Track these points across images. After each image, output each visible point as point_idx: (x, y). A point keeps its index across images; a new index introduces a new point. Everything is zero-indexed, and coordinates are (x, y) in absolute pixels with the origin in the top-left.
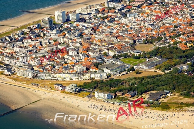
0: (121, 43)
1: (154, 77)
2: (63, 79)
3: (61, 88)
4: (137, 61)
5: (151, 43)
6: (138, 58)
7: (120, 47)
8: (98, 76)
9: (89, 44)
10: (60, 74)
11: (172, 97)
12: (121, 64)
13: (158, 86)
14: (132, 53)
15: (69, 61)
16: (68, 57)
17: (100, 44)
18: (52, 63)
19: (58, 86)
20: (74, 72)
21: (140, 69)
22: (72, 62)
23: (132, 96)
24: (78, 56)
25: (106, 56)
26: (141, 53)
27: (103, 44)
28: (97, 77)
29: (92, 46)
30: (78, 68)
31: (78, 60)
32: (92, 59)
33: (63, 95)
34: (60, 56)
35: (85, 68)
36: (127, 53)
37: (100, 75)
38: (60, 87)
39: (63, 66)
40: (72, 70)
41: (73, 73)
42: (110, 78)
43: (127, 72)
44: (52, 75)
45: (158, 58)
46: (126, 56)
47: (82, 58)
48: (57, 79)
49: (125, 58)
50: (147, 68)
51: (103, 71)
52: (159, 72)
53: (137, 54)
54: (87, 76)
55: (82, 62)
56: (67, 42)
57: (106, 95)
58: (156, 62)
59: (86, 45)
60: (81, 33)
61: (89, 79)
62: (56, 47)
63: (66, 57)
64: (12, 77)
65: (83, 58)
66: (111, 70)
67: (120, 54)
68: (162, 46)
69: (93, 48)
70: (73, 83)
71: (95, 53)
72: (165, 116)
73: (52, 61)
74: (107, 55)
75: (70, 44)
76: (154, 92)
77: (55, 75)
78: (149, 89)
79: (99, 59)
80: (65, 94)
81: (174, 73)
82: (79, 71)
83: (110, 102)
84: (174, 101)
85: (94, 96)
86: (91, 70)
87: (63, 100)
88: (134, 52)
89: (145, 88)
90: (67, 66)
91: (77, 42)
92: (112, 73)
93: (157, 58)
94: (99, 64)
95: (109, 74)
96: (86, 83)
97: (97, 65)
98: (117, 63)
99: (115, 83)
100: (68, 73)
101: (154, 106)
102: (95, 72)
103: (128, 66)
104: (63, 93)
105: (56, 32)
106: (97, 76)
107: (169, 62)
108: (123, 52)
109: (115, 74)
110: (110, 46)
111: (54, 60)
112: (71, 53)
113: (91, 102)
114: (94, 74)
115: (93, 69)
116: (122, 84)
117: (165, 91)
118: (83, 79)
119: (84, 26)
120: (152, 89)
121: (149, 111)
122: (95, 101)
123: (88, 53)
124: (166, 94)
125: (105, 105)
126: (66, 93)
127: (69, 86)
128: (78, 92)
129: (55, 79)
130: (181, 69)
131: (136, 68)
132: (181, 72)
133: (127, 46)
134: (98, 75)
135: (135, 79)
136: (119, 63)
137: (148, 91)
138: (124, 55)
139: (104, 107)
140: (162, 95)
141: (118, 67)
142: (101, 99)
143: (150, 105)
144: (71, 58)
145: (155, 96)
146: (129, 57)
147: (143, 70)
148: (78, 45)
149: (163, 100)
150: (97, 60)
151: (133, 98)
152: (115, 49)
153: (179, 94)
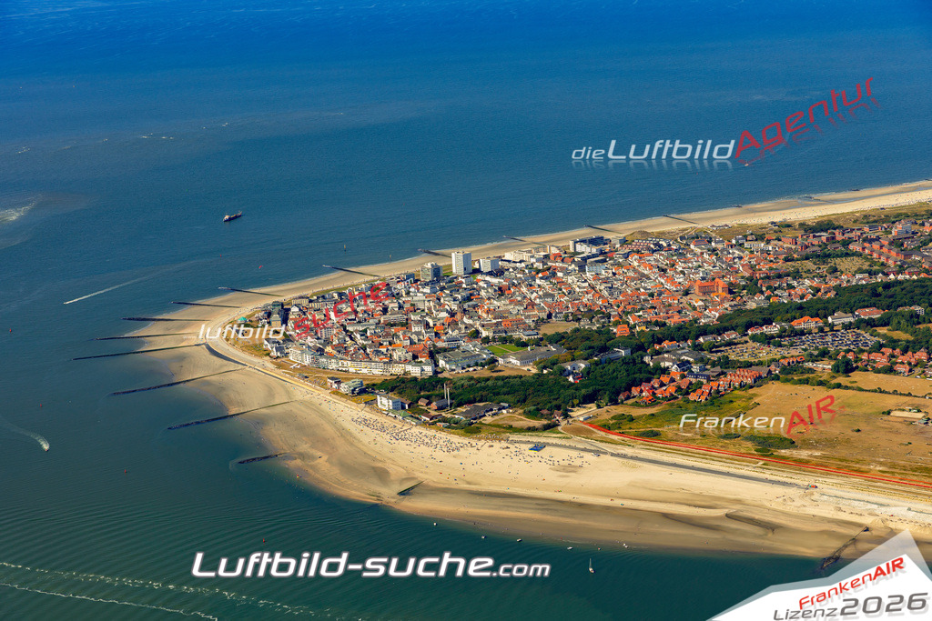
2: (357, 372)
3: (336, 385)
5: (579, 320)
6: (523, 345)
7: (509, 323)
11: (509, 415)
12: (477, 353)
13: (498, 394)
17: (485, 315)
18: (365, 343)
19: (332, 382)
20: (383, 360)
21: (506, 364)
22: (401, 343)
23: (440, 409)
24: (420, 334)
26: (536, 337)
28: (415, 372)
29: (464, 319)
30: (397, 354)
31: (416, 341)
33: (330, 397)
34: (393, 331)
35: (409, 355)
36: (513, 336)
37: (420, 368)
38: (335, 382)
39: (378, 349)
40: (383, 357)
42: (437, 375)
43: (477, 367)
45: (554, 347)
46: (505, 340)
48: (347, 370)
50: (519, 363)
52: (535, 371)
53: (527, 337)
54: (397, 370)
56: (433, 310)
57: (390, 403)
60: (471, 295)
61: (397, 375)
62: (400, 316)
64: (279, 360)
66: (448, 362)
67: (500, 336)
69: (463, 322)
72: (458, 445)
74: (475, 336)
76: (481, 404)
78: (478, 399)
79: (451, 342)
82: (398, 360)
83: (392, 415)
84: (500, 423)
87: (325, 406)
88: (524, 334)
90: (388, 350)
92: (447, 366)
93: (552, 347)
94: (446, 351)
95: (443, 368)
96: (386, 380)
97: (438, 352)
98: (477, 350)
101: (458, 427)
103: (485, 356)
104: (334, 393)
105: (429, 291)
106: (414, 369)
108: (506, 332)
109: (454, 370)
110: (494, 321)
111: (374, 337)
113: (365, 413)
114: (410, 366)
115: (421, 357)
117: (502, 404)
119: (486, 282)
120: (483, 399)
121: (443, 435)
123: (448, 331)
124: (499, 409)
125: (382, 419)
126: (337, 394)
127: (349, 382)
128: (357, 393)
129: (344, 369)
130: (574, 369)
133: (525, 324)
134: (417, 368)
135: (472, 378)
137: (473, 403)
138: (504, 338)
140: (491, 410)
141: (465, 358)
143: (452, 425)
145: (475, 410)
147: (509, 365)
148: (444, 315)
149: (488, 419)
150: (447, 343)
151: (438, 411)
152: (497, 327)
153: (521, 411)
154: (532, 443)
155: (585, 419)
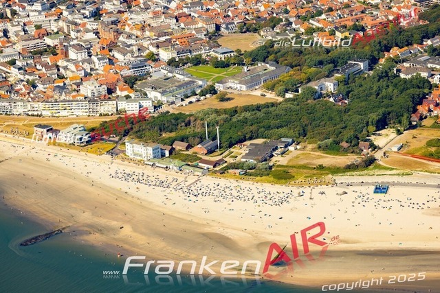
0: (186, 31)
1: (258, 108)
2: (54, 115)
3: (50, 134)
4: (222, 73)
5: (256, 30)
6: (224, 65)
7: (185, 40)
8: (134, 106)
9: (116, 34)
10: (47, 102)
11: (299, 152)
12: (187, 79)
13: (269, 128)
14: (213, 54)
15: (68, 74)
16: (65, 64)
17: (139, 33)
18: (31, 78)
19: (42, 130)
20: (78, 98)
21: (230, 91)
22: (75, 75)
23: (210, 152)
24: (90, 62)
25: (153, 61)
26: (232, 54)
27: (147, 33)
28: (131, 109)
29: (121, 38)
30: (87, 89)
31: (89, 71)
32: (121, 68)
33: (53, 150)
34: (49, 61)
35: (104, 89)
36: (200, 55)
37: (138, 104)
38: (48, 131)
39: (55, 85)
40: (74, 93)
41: (77, 101)
42: (160, 110)
43: (198, 96)
44: (29, 106)
45: (270, 65)
46: (198, 61)
47: (97, 67)
48: (40, 114)
49: (196, 65)
50: (244, 87)
51: (146, 94)
52: (271, 96)
53: (222, 56)
54: (108, 107)
55: (98, 74)
56: (66, 31)
57: (150, 150)
58: (265, 74)
59: (108, 36)
60: (98, 9)
61: (112, 114)
62: (39, 41)
63: (61, 63)
65: (100, 66)
66: (163, 93)
67: (184, 56)
68: (279, 38)
69: (124, 43)
70: (77, 123)
71: (129, 54)
72: (282, 195)
73: (30, 74)
74: (154, 58)
75: (73, 34)
76: (260, 141)
77: (36, 105)
78: (248, 136)
79: (136, 68)
80: (58, 148)
81: (305, 100)
82: (90, 95)
83: (160, 165)
85: (123, 152)
86: (118, 93)
87: (54, 161)
88: (216, 52)
89: (239, 133)
90: (65, 84)
91: (87, 31)
92: (164, 99)
93: (268, 65)
94: (136, 80)
95: (159, 101)
96: (106, 122)
97: (131, 82)
98: (178, 76)
99: (171, 121)
100: (64, 101)
101: (258, 172)
102: (127, 97)
103: (200, 83)
104: (55, 145)
105: (40, 8)
106: (130, 106)
107: (294, 74)
108: (190, 52)
109: (173, 103)
110: (162, 39)
111: (34, 70)
112: (72, 54)
113: (117, 165)
114: (124, 102)
115: (122, 90)
116: (188, 124)
117: (283, 139)
118: (100, 112)
120: (255, 135)
121: (246, 184)
122: (126, 162)
123: (113, 56)
124: (286, 146)
125: (149, 171)
126: (59, 145)
127: (68, 130)
128: (87, 142)
129: (35, 113)
130: (321, 89)
131: (220, 88)
132: (321, 96)
133: (202, 39)
134: (134, 104)
135: (217, 112)
136: (181, 77)
137: (245, 141)
138: (193, 58)
139: (145, 177)
140: (277, 148)
141: (180, 87)
142: (139, 158)
143: (248, 171)
144: (72, 67)
145: (259, 150)
146: (205, 62)
147: (236, 92)
148: (91, 36)
149: (278, 159)
150: (132, 70)
151: (211, 155)
152: (173, 46)
153: (315, 145)
154: (368, 184)
155: (399, 149)
